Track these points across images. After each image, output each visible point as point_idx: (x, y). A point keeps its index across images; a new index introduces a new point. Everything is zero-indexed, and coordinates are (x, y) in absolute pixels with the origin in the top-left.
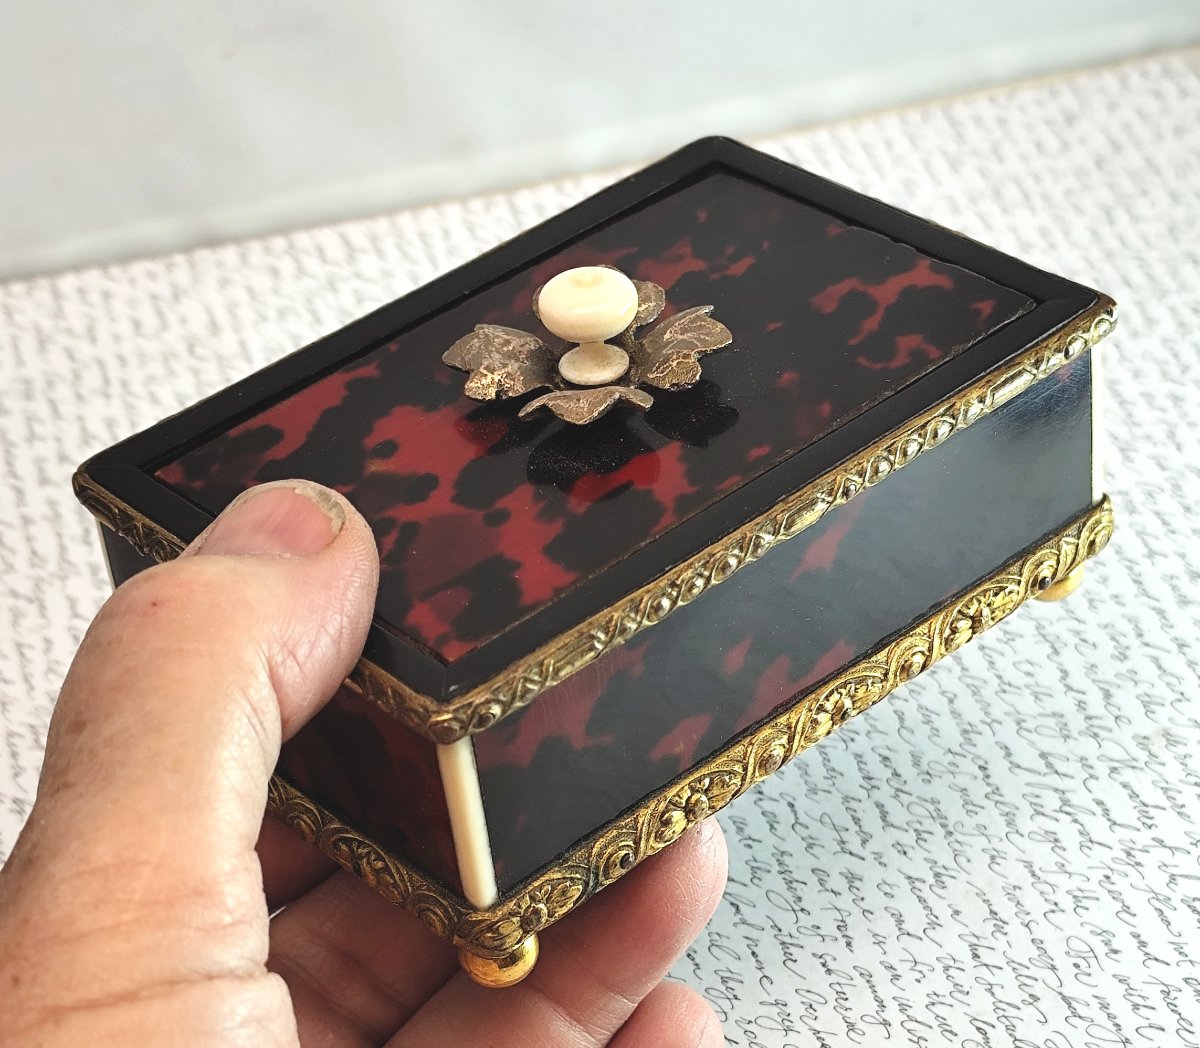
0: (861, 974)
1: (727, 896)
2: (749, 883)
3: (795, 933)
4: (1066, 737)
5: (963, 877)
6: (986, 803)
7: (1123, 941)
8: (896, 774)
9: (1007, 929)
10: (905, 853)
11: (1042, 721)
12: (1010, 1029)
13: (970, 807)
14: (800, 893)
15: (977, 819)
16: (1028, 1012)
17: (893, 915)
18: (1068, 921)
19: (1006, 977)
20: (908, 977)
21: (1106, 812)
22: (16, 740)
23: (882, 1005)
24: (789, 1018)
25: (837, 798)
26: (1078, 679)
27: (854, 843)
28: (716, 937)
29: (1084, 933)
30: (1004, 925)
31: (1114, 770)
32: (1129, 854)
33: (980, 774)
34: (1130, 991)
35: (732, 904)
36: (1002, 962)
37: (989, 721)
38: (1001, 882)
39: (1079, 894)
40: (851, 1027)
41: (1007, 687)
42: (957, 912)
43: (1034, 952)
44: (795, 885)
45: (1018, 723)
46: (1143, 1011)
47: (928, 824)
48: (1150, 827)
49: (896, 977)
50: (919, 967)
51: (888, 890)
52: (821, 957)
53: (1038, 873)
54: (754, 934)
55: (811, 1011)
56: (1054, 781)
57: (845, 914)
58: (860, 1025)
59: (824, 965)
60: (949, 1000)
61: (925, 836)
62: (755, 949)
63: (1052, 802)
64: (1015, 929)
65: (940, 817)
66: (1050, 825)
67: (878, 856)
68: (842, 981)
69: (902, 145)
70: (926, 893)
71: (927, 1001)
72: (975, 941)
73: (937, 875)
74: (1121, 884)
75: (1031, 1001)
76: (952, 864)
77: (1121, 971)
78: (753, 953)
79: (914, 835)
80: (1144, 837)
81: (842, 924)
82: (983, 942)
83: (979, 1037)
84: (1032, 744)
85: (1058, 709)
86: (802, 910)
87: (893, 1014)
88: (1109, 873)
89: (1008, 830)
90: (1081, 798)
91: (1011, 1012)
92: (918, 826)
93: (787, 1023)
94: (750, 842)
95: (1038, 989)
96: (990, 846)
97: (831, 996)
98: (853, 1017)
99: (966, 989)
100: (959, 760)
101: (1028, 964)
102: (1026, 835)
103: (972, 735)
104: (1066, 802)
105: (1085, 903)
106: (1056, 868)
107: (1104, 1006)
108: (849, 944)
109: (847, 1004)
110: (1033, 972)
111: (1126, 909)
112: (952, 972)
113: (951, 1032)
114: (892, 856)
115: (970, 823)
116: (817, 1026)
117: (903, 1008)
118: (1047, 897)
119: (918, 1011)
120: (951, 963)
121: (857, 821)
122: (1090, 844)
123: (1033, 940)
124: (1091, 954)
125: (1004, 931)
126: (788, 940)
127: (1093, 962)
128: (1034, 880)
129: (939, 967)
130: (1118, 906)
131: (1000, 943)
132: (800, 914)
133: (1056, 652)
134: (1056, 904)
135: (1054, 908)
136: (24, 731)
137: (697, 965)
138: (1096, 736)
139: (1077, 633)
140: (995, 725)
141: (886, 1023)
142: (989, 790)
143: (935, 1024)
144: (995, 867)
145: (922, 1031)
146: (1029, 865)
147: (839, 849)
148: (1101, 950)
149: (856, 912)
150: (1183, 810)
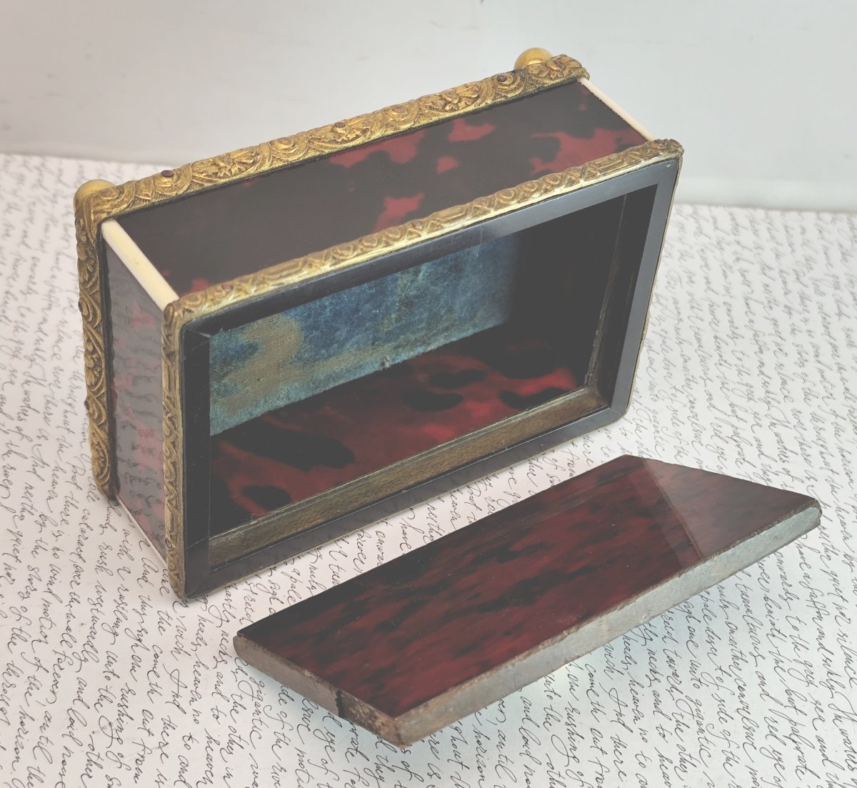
1: (522, 730)
2: (541, 725)
3: (563, 774)
4: (809, 683)
5: (701, 767)
6: (735, 715)
8: (675, 674)
10: (664, 736)
11: (795, 665)
13: (722, 715)
14: (576, 744)
15: (726, 726)
21: (823, 748)
22: (59, 473)
25: (627, 679)
26: (830, 642)
27: (628, 717)
28: (503, 759)
31: (838, 717)
33: (738, 692)
35: (524, 737)
37: (756, 654)
38: (728, 779)
41: (776, 633)
44: (575, 737)
45: (777, 662)
47: (688, 719)
51: (643, 761)
53: (759, 781)
54: (533, 765)
56: (791, 713)
57: (605, 769)
61: (682, 727)
62: (529, 777)
63: (784, 728)
65: (698, 716)
66: (778, 746)
67: (643, 732)
69: (812, 233)
70: (670, 772)
73: (683, 760)
76: (696, 755)
78: (527, 780)
79: (674, 724)
81: (600, 777)
84: (783, 680)
85: (810, 661)
86: (574, 757)
89: (746, 741)
90: (807, 732)
92: (679, 718)
94: (552, 695)
96: (729, 750)
100: (725, 677)
102: (758, 748)
103: (740, 661)
104: (795, 732)
106: (773, 781)
114: (653, 735)
115: (720, 727)
121: (636, 701)
126: (556, 777)
132: (571, 759)
133: (820, 618)
136: (68, 469)
137: (482, 776)
138: (831, 688)
139: (839, 607)
140: (759, 658)
142: (741, 706)
144: (727, 765)
146: (753, 772)
147: (616, 719)
149: (614, 771)
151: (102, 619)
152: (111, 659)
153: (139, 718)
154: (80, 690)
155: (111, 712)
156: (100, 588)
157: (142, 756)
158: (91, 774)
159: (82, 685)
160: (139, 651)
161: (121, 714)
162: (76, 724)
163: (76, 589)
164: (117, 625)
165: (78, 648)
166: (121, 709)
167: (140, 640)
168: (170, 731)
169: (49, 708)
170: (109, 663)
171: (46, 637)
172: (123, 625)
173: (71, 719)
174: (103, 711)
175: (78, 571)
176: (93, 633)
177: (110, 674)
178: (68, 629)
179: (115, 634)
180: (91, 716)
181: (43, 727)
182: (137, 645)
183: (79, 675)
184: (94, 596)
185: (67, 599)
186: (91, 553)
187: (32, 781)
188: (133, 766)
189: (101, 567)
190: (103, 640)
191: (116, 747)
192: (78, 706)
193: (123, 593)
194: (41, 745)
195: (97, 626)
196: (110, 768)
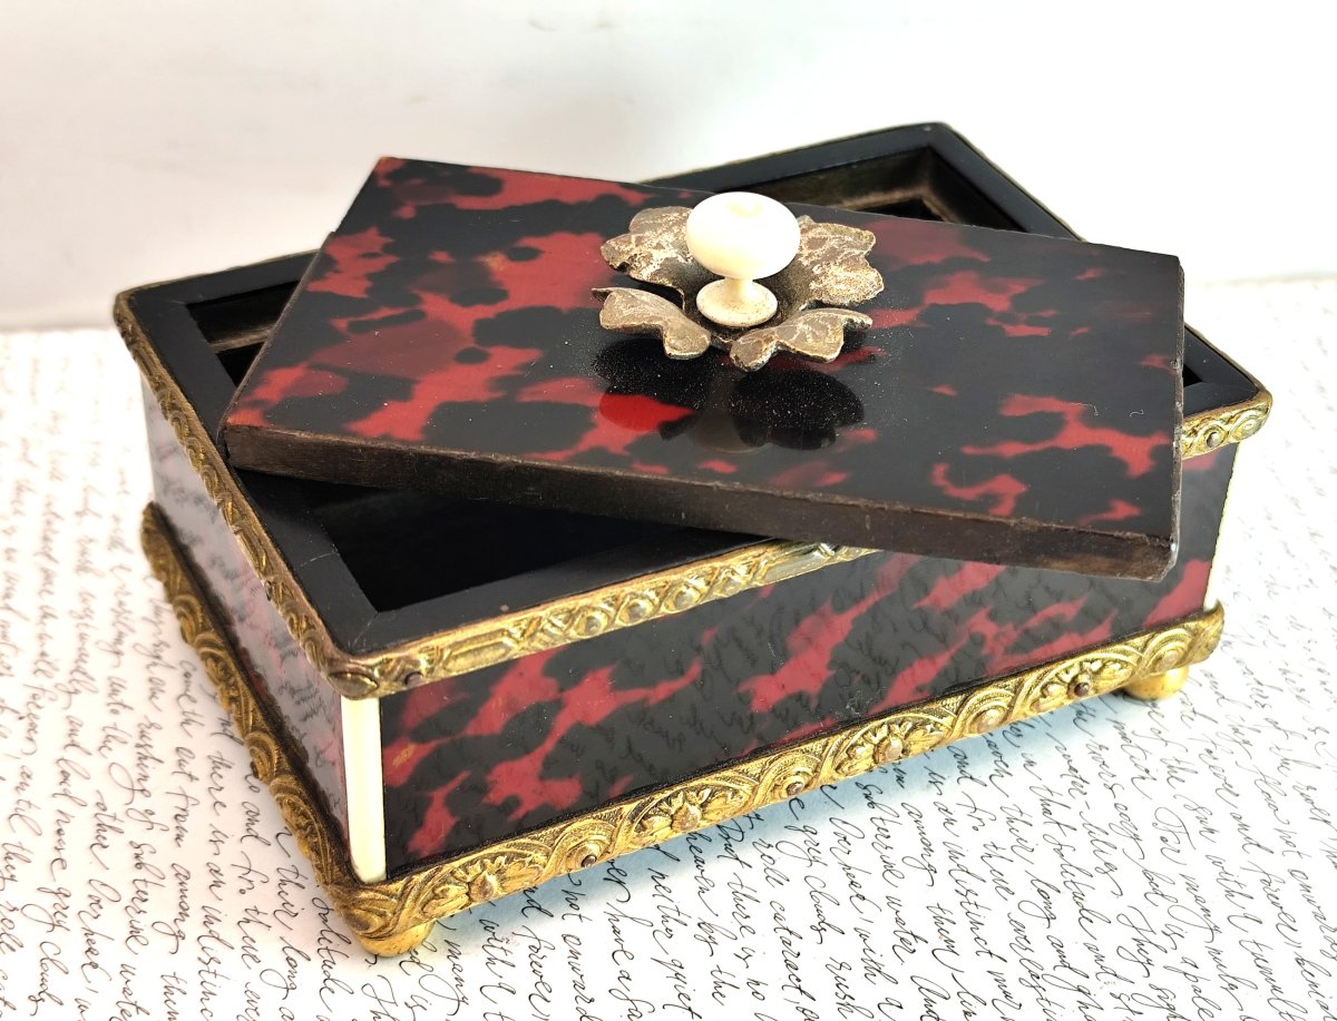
0: (910, 813)
7: (1221, 820)
9: (1086, 788)
12: (1078, 897)
16: (1101, 881)
17: (956, 755)
18: (1159, 789)
19: (1080, 839)
20: (964, 822)
23: (928, 848)
24: (816, 848)
29: (1177, 806)
30: (1084, 784)
32: (1236, 731)
34: (1224, 876)
36: (1077, 823)
39: (1175, 764)
40: (889, 867)
42: (1031, 763)
43: (1115, 817)
46: (1237, 898)
48: (1263, 706)
49: (950, 821)
50: (978, 814)
52: (865, 788)
53: (1129, 735)
55: (844, 843)
58: (899, 866)
59: (867, 797)
60: (1008, 854)
64: (1096, 789)
68: (885, 816)
71: (983, 851)
72: (1048, 796)
74: (1224, 761)
75: (1107, 870)
77: (1215, 851)
80: (1256, 716)
82: (1056, 798)
83: (1040, 901)
87: (940, 858)
88: (1212, 747)
91: (1079, 877)
93: (813, 852)
95: (1114, 858)
97: (871, 831)
98: (893, 857)
99: (1030, 845)
101: (1108, 830)
105: (1181, 774)
107: (1192, 888)
108: (900, 779)
109: (887, 842)
110: (1112, 838)
111: (1228, 787)
112: (1016, 825)
113: (1007, 890)
116: (848, 860)
117: (953, 855)
118: (1137, 762)
119: (972, 861)
120: (1018, 815)
122: (1192, 715)
123: (1115, 805)
124: (1182, 829)
125: (1084, 790)
127: (1183, 837)
128: (1125, 743)
129: (1002, 817)
130: (1219, 783)
131: (1078, 802)
134: (1147, 771)
135: (1145, 774)
141: (931, 869)
143: (989, 877)
145: (972, 883)
148: (1194, 826)
150: (1301, 694)
151: (93, 635)
152: (115, 688)
153: (171, 761)
154: (72, 732)
155: (125, 755)
156: (85, 596)
157: (184, 810)
158: (105, 843)
159: (74, 728)
160: (158, 672)
161: (142, 758)
162: (73, 779)
163: (47, 600)
164: (119, 640)
165: (62, 677)
166: (141, 750)
167: (158, 657)
168: (222, 771)
169: (27, 761)
170: (114, 692)
171: (9, 668)
172: (128, 640)
173: (63, 772)
174: (112, 757)
175: (48, 576)
176: (82, 656)
177: (117, 707)
178: (43, 654)
179: (118, 653)
180: (95, 765)
181: (20, 787)
182: (155, 664)
183: (68, 713)
184: (79, 607)
185: (35, 615)
186: (64, 548)
187: (11, 862)
188: (172, 824)
189: (82, 568)
190: (100, 665)
191: (141, 803)
192: (72, 754)
193: (124, 599)
194: (21, 813)
195: (89, 646)
196: (135, 831)
